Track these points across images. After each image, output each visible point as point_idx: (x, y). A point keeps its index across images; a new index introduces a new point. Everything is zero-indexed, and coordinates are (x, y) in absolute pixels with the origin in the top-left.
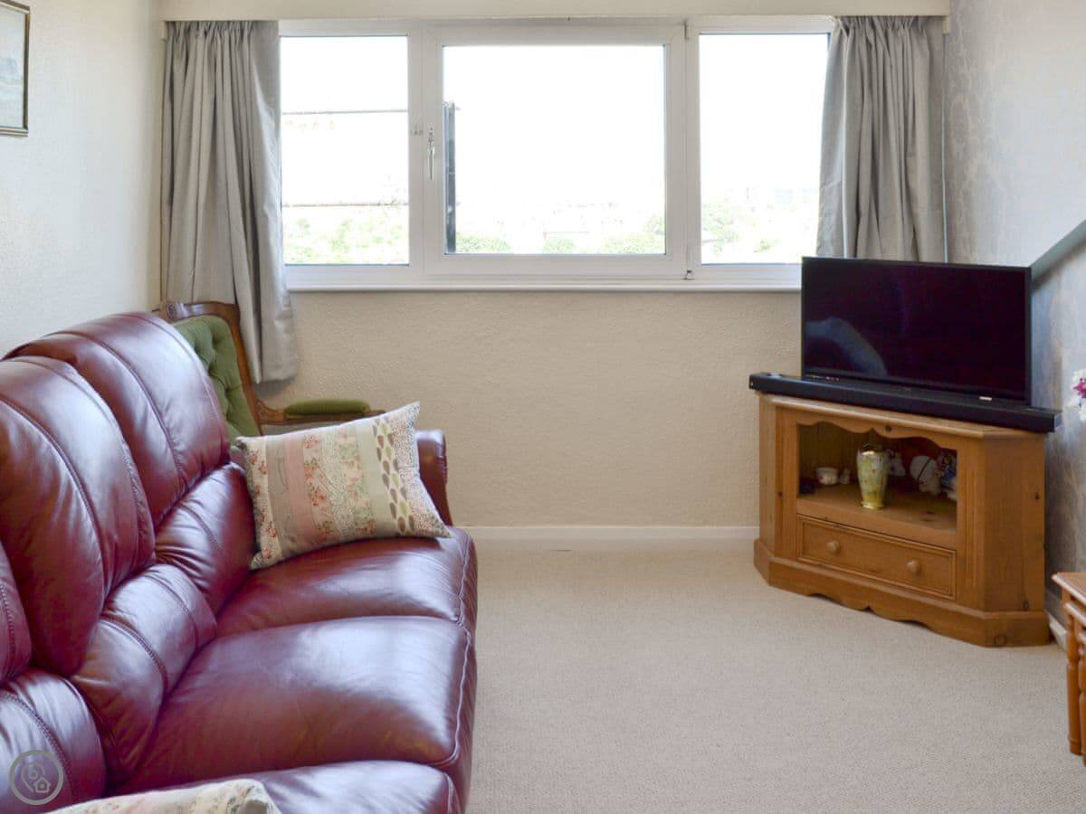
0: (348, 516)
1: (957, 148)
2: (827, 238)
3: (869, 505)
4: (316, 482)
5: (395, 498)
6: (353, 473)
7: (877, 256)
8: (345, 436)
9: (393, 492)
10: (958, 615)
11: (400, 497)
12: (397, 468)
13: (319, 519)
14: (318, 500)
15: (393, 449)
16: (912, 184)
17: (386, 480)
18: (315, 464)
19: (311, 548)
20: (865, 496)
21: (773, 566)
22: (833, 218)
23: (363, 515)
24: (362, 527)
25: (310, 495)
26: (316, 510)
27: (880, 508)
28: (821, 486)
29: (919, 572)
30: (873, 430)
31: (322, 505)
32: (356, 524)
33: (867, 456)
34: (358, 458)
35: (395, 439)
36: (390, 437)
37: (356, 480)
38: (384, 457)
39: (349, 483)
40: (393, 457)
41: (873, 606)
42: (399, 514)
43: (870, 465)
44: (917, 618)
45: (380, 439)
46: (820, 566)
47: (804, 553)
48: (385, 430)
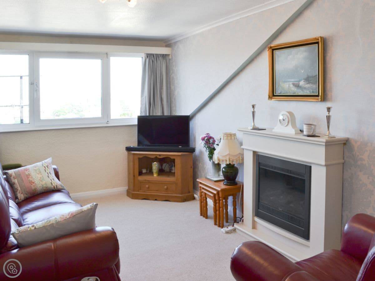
0: (41, 187)
1: (172, 87)
2: (143, 111)
3: (155, 175)
4: (30, 179)
5: (52, 181)
6: (40, 176)
7: (155, 114)
8: (35, 167)
9: (51, 179)
10: (176, 196)
11: (53, 181)
12: (50, 174)
13: (33, 188)
14: (32, 183)
15: (48, 170)
16: (162, 97)
17: (48, 177)
18: (29, 175)
19: (31, 196)
20: (154, 173)
21: (133, 194)
22: (144, 106)
23: (44, 186)
24: (44, 189)
25: (30, 182)
26: (32, 186)
27: (158, 176)
28: (143, 173)
29: (167, 189)
30: (156, 157)
31: (33, 184)
32: (43, 188)
33: (155, 164)
34: (40, 172)
35: (48, 167)
36: (47, 166)
37: (41, 177)
38: (47, 171)
39: (40, 178)
40: (49, 171)
41: (157, 198)
42: (53, 185)
43: (155, 166)
44: (167, 199)
45: (45, 167)
46: (144, 192)
47: (140, 190)
48: (45, 165)
